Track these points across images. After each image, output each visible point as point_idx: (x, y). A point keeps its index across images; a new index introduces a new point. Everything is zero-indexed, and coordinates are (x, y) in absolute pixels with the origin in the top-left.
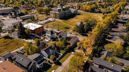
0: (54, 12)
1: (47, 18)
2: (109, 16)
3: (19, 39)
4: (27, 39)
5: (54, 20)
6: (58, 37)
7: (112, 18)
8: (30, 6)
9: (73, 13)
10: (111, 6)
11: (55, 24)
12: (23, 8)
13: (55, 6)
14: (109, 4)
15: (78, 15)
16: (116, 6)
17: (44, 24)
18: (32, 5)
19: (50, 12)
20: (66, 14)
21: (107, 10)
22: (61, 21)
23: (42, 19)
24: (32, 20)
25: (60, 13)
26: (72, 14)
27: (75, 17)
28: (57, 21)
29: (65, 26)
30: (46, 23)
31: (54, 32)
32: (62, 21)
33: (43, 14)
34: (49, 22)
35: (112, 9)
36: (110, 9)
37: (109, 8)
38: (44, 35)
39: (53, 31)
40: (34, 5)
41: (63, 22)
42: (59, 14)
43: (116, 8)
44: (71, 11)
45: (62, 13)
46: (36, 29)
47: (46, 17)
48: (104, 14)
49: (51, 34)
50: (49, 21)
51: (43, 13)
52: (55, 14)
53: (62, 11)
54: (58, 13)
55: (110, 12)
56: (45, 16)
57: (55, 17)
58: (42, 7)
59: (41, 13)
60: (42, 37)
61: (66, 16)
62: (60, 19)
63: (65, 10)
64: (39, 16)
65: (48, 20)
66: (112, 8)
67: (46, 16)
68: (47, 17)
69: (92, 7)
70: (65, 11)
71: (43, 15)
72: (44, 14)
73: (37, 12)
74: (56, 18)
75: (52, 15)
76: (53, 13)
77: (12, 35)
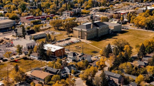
1: (69, 38)
3: (39, 61)
4: (47, 61)
5: (79, 41)
6: (81, 59)
8: (37, 14)
9: (112, 30)
11: (80, 47)
13: (85, 13)
15: (120, 34)
17: (65, 46)
18: (41, 12)
19: (74, 28)
20: (99, 32)
22: (89, 42)
23: (61, 40)
24: (47, 40)
25: (89, 31)
26: (110, 32)
27: (114, 37)
28: (83, 42)
29: (93, 49)
30: (67, 45)
31: (77, 54)
32: (91, 42)
33: (61, 30)
34: (71, 44)
38: (65, 57)
39: (75, 53)
40: (43, 11)
41: (91, 44)
42: (86, 32)
44: (108, 28)
45: (93, 30)
46: (57, 51)
47: (66, 37)
49: (73, 56)
50: (72, 42)
51: (62, 28)
52: (81, 31)
53: (92, 27)
54: (86, 30)
56: (65, 35)
57: (81, 36)
58: (58, 14)
59: (59, 28)
60: (63, 60)
61: (99, 36)
62: (88, 39)
63: (98, 26)
64: (56, 34)
65: (70, 41)
67: (67, 34)
68: (69, 36)
70: (98, 28)
71: (62, 32)
72: (64, 30)
73: (51, 26)
74: (83, 38)
75: (76, 33)
76: (79, 30)
77: (31, 56)
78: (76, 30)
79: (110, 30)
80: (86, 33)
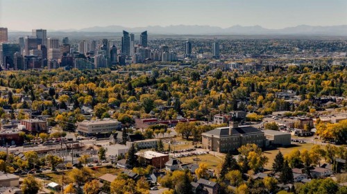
1: (194, 149)
8: (167, 117)
9: (270, 142)
11: (200, 159)
12: (144, 121)
18: (175, 114)
19: (203, 134)
20: (244, 142)
23: (179, 151)
25: (224, 139)
31: (179, 163)
34: (190, 155)
39: (177, 161)
42: (220, 140)
44: (263, 136)
45: (232, 138)
46: (155, 158)
47: (192, 147)
49: (173, 164)
50: (193, 154)
52: (212, 139)
53: (230, 133)
54: (218, 137)
57: (212, 147)
59: (189, 137)
62: (221, 152)
64: (178, 144)
68: (196, 147)
70: (242, 135)
73: (178, 134)
75: (206, 142)
76: (209, 137)
77: (118, 164)
78: (205, 137)
79: (267, 142)
80: (219, 142)
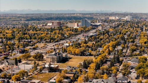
0: (52, 57)
2: (100, 56)
3: (50, 73)
7: (103, 58)
10: (101, 47)
14: (98, 45)
16: (106, 47)
20: (61, 58)
21: (98, 53)
35: (102, 51)
36: (99, 51)
37: (99, 49)
43: (106, 50)
45: (58, 57)
48: (95, 56)
53: (57, 55)
55: (100, 54)
59: (28, 59)
66: (102, 49)
69: (82, 51)
74: (54, 62)
77: (43, 71)
78: (48, 58)
80: (56, 59)
